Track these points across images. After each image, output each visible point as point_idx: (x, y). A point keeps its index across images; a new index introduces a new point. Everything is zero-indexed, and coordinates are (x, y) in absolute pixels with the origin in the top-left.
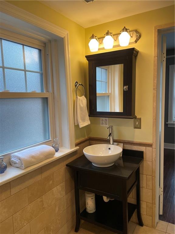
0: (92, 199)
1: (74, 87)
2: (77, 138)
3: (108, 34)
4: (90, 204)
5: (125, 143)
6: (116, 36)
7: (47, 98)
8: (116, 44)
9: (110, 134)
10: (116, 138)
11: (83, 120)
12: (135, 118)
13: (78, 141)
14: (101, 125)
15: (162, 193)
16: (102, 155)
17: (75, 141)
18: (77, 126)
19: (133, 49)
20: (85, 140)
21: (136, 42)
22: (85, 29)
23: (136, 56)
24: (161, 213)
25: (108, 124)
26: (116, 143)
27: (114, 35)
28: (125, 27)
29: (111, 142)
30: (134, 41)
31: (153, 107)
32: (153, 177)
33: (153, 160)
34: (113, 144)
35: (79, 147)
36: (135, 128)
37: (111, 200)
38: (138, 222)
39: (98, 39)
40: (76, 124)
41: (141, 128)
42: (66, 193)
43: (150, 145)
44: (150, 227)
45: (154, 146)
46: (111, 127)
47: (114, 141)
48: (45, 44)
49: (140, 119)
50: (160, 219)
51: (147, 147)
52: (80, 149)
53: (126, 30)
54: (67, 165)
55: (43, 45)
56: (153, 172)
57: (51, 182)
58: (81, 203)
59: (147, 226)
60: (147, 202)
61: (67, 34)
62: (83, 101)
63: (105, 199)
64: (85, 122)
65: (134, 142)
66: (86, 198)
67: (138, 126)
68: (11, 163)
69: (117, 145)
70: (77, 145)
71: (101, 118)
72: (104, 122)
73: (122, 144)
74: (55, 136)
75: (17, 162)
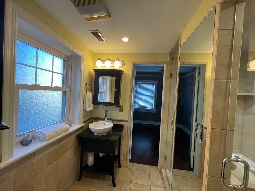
0: (92, 156)
1: (85, 86)
2: (84, 118)
3: (108, 59)
4: (91, 160)
5: (113, 120)
6: (113, 61)
7: (66, 91)
8: (112, 65)
9: (106, 115)
10: (108, 118)
11: (89, 106)
12: (120, 106)
13: (85, 120)
14: (100, 110)
15: (131, 147)
16: (101, 128)
17: (83, 120)
18: (85, 110)
19: (121, 70)
20: (89, 119)
21: (122, 67)
22: (94, 54)
23: (122, 74)
24: (130, 159)
25: (104, 109)
26: (108, 121)
27: (111, 61)
28: (117, 59)
29: (106, 120)
30: (121, 66)
31: (130, 101)
32: (128, 138)
33: (128, 129)
34: (107, 121)
35: (85, 124)
36: (120, 112)
37: (104, 155)
38: (118, 166)
39: (102, 61)
40: (84, 109)
41: (122, 112)
42: (74, 155)
43: (127, 121)
44: (125, 167)
45: (129, 122)
46: (106, 112)
47: (108, 119)
48: (68, 57)
49: (123, 107)
50: (129, 162)
51: (125, 123)
52: (85, 125)
53: (118, 60)
54: (77, 136)
55: (67, 58)
56: (128, 135)
57: (65, 148)
58: (84, 159)
59: (123, 167)
60: (123, 153)
61: (84, 55)
62: (90, 95)
63: (101, 155)
64: (90, 108)
65: (119, 120)
66: (88, 156)
67: (122, 111)
68: (35, 137)
69: (109, 121)
70: (84, 122)
71: (100, 106)
72: (102, 108)
73: (112, 121)
74: (69, 117)
75: (41, 136)
